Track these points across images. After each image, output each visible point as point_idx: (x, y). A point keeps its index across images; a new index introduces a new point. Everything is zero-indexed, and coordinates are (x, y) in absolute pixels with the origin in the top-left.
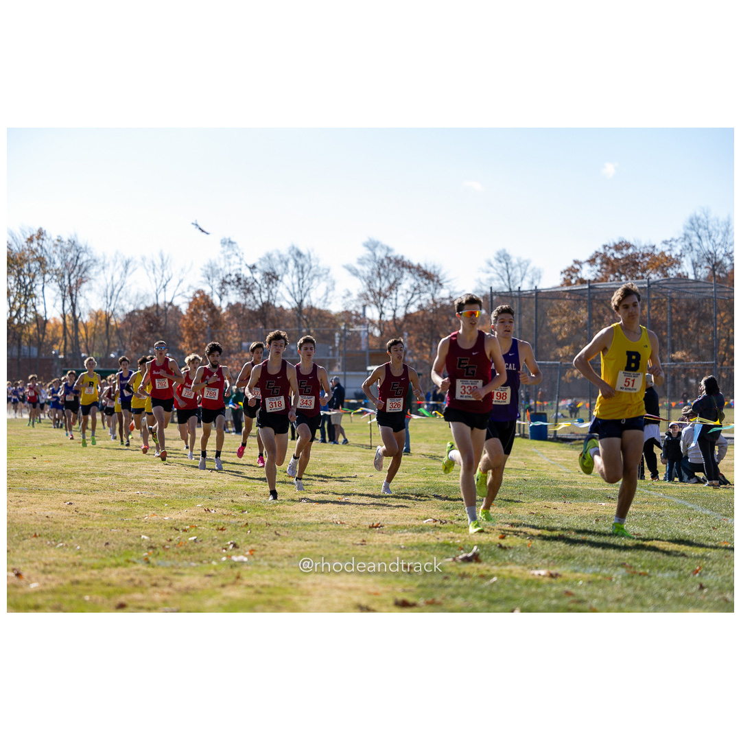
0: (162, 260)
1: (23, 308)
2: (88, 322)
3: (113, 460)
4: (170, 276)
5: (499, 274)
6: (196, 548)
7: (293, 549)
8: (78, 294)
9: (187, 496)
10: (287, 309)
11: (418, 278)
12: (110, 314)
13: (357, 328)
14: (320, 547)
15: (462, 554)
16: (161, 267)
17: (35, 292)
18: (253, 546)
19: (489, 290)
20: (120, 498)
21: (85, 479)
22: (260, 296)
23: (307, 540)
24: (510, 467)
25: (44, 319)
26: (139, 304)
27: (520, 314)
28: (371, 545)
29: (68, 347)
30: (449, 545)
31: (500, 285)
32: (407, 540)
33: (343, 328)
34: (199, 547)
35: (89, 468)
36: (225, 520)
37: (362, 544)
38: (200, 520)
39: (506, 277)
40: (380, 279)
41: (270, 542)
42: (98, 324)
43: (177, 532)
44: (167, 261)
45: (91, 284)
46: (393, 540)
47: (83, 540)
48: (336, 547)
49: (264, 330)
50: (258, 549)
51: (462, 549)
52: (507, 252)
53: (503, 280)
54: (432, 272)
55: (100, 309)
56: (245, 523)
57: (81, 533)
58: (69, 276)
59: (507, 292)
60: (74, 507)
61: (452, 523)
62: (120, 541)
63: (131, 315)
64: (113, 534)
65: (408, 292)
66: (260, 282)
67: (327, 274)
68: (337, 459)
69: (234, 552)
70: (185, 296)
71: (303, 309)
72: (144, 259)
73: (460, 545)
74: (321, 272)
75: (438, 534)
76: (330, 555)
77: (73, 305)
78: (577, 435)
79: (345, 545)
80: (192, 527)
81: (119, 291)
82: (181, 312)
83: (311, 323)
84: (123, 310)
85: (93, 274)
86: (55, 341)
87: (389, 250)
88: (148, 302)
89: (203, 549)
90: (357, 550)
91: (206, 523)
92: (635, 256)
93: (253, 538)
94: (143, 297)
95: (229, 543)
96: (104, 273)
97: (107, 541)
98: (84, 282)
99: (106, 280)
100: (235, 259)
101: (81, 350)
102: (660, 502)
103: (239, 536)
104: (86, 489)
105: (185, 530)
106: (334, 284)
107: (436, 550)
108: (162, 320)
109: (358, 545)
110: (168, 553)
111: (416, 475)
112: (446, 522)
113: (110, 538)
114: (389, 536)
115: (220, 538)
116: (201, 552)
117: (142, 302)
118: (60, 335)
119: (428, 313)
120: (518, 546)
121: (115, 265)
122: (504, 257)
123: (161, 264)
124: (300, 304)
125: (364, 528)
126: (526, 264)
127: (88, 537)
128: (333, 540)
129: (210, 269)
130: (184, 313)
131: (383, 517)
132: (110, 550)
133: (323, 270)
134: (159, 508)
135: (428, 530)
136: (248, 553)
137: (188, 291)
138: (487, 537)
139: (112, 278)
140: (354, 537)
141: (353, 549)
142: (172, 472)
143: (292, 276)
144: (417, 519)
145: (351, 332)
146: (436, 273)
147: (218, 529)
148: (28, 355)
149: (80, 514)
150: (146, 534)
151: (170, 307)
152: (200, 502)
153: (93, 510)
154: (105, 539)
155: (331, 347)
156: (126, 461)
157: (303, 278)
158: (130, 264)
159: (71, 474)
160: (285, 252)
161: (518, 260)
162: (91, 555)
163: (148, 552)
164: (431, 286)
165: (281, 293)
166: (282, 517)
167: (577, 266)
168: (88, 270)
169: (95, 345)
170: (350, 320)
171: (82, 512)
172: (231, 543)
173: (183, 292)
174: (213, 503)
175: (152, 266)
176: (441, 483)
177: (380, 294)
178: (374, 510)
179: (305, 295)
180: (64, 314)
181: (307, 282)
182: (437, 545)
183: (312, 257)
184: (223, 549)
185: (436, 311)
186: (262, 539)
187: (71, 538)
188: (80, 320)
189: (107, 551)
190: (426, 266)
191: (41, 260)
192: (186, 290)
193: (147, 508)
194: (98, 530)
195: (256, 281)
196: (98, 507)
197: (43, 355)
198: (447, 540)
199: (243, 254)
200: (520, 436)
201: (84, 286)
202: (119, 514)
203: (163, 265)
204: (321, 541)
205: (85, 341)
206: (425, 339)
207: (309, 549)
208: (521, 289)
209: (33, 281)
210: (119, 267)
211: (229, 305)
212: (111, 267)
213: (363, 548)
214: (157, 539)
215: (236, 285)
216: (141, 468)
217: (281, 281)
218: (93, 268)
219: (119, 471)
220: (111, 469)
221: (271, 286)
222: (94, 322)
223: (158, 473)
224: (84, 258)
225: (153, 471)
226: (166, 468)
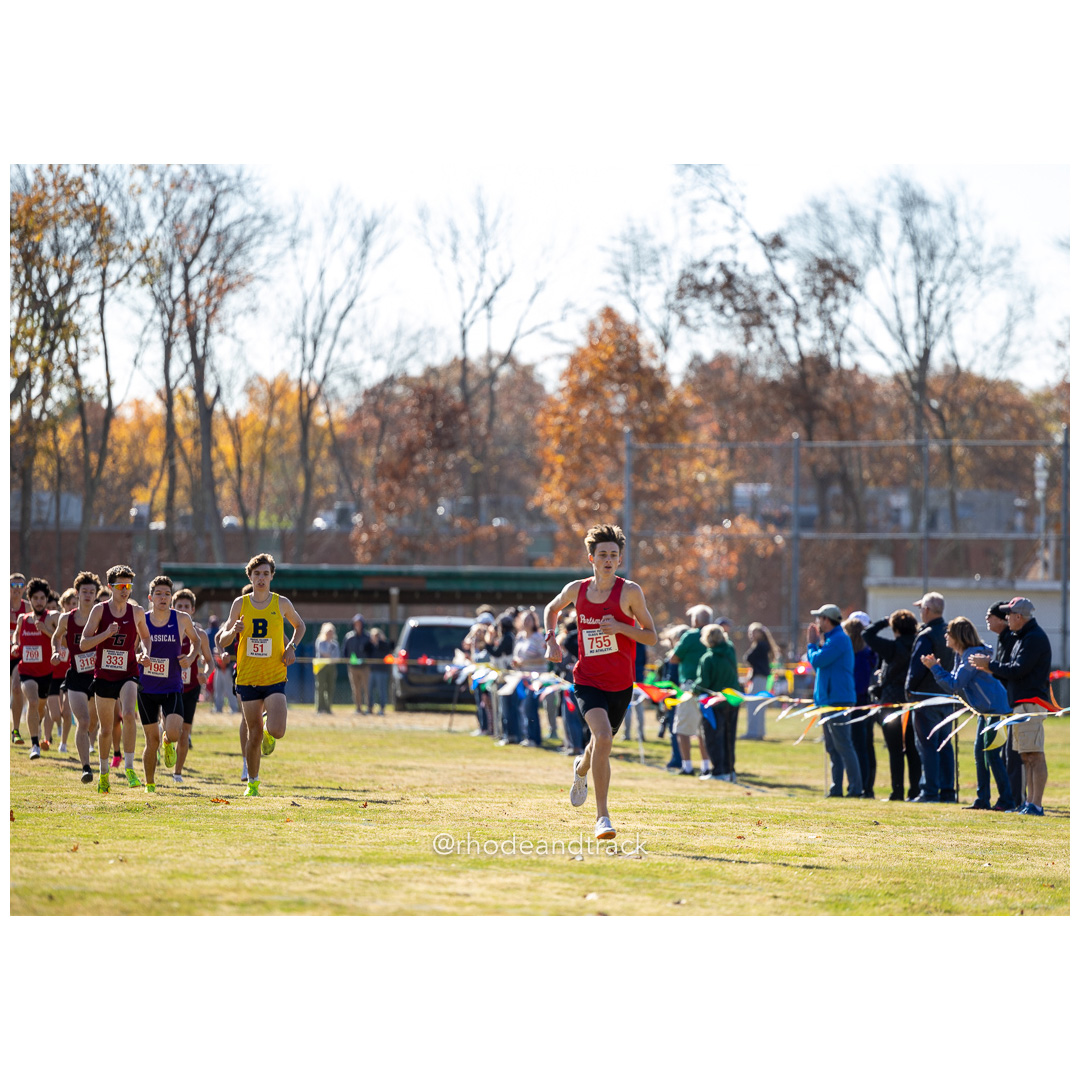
0: (482, 217)
1: (37, 371)
2: (244, 414)
3: (323, 858)
4: (506, 269)
8: (214, 328)
10: (878, 378)
12: (313, 391)
16: (479, 241)
17: (77, 319)
22: (796, 336)
25: (105, 404)
26: (404, 360)
29: (180, 494)
33: (1058, 438)
35: (248, 883)
42: (276, 421)
44: (496, 222)
45: (254, 294)
49: (806, 444)
55: (283, 372)
58: (187, 265)
63: (378, 397)
66: (795, 291)
67: (1005, 263)
68: (1039, 862)
70: (550, 336)
71: (931, 375)
72: (423, 214)
74: (985, 258)
77: (199, 363)
81: (342, 317)
82: (540, 388)
83: (951, 427)
84: (355, 379)
85: (259, 262)
86: (139, 476)
88: (434, 351)
94: (416, 338)
96: (296, 258)
98: (232, 288)
99: (302, 282)
101: (220, 505)
108: (481, 407)
117: (412, 354)
118: (155, 456)
123: (476, 230)
124: (925, 358)
129: (628, 248)
133: (995, 251)
139: (321, 275)
142: (512, 899)
148: (52, 518)
151: (505, 371)
155: (1019, 502)
156: (364, 861)
157: (930, 277)
158: (377, 230)
159: (192, 901)
165: (861, 327)
168: (245, 247)
169: (266, 489)
173: (549, 322)
175: (449, 239)
179: (938, 333)
180: (169, 391)
188: (218, 408)
191: (97, 219)
195: (784, 287)
197: (101, 521)
199: (744, 197)
201: (233, 302)
203: (484, 234)
205: (234, 475)
209: (70, 281)
211: (695, 362)
215: (719, 299)
216: (412, 886)
217: (859, 288)
218: (259, 243)
219: (344, 894)
220: (318, 886)
221: (830, 302)
222: (264, 418)
223: (467, 900)
224: (233, 211)
225: (451, 895)
226: (492, 887)
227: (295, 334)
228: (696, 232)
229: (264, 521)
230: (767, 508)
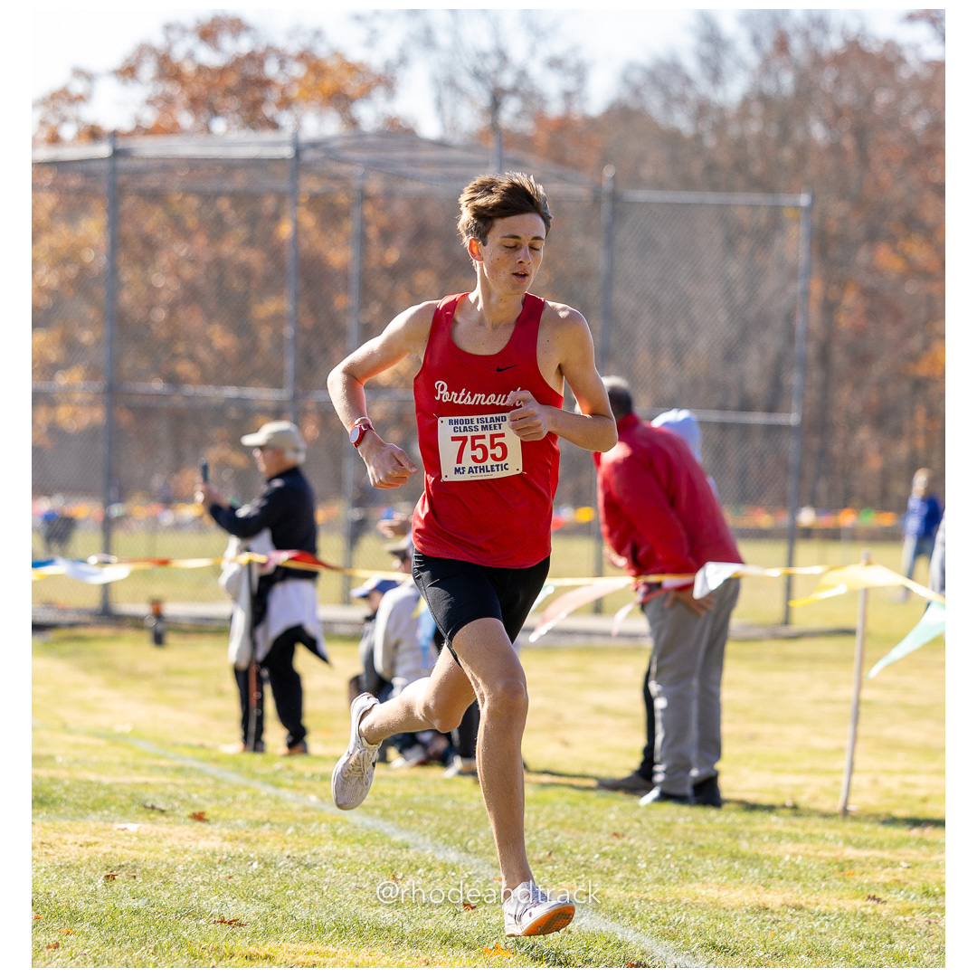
78: (64, 610)
92: (255, 58)
102: (306, 822)
167: (78, 87)
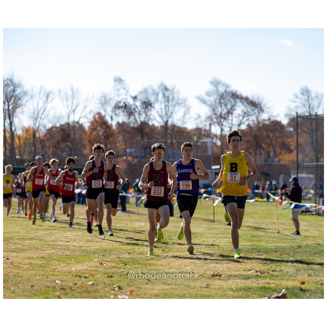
0: (73, 92)
2: (21, 134)
3: (37, 229)
4: (78, 103)
5: (302, 104)
6: (93, 289)
7: (159, 290)
8: (14, 116)
9: (87, 254)
10: (158, 127)
11: (247, 106)
12: (36, 129)
13: (205, 140)
14: (178, 289)
15: (275, 294)
18: (132, 288)
19: (295, 115)
20: (42, 255)
21: (18, 242)
22: (140, 117)
23: (169, 285)
24: (309, 235)
26: (55, 124)
27: (317, 131)
28: (212, 288)
29: (7, 152)
30: (266, 288)
31: (303, 111)
32: (237, 285)
33: (195, 139)
34: (95, 289)
35: (21, 234)
36: (113, 270)
37: (207, 288)
38: (96, 270)
39: (307, 106)
40: (221, 107)
41: (143, 285)
42: (28, 136)
43: (80, 278)
44: (76, 93)
45: (23, 109)
46: (228, 285)
47: (16, 284)
48: (189, 289)
49: (141, 141)
50: (135, 290)
51: (275, 291)
52: (309, 88)
53: (305, 107)
54: (257, 102)
55: (30, 126)
56: (127, 273)
57: (15, 279)
58: (8, 102)
59: (308, 116)
60: (10, 261)
61: (268, 273)
62: (41, 284)
63: (50, 131)
64: (37, 280)
65: (239, 115)
66: (139, 108)
67: (184, 102)
69: (119, 292)
70: (87, 118)
71: (168, 127)
72: (60, 91)
73: (273, 288)
74: (180, 101)
75: (258, 281)
76: (184, 294)
77: (11, 123)
79: (195, 288)
80: (90, 275)
81: (42, 114)
82: (84, 128)
83: (173, 137)
84: (45, 127)
85: (24, 102)
87: (227, 86)
88: (62, 121)
89: (97, 290)
90: (203, 291)
91: (100, 273)
93: (132, 283)
94: (58, 118)
95: (116, 286)
96: (32, 101)
97: (32, 284)
98: (18, 107)
99: (33, 106)
100: (122, 92)
101: (16, 154)
103: (122, 281)
104: (18, 249)
105: (86, 277)
106: (189, 109)
107: (257, 292)
108: (72, 133)
109: (204, 288)
110: (74, 293)
111: (244, 241)
112: (264, 273)
113: (35, 282)
114: (225, 282)
115: (110, 282)
116: (96, 293)
117: (58, 121)
119: (254, 130)
120: (313, 289)
121: (39, 95)
122: (306, 92)
124: (166, 123)
125: (208, 276)
126: (321, 97)
127: (19, 282)
128: (187, 285)
129: (103, 99)
130: (87, 128)
131: (222, 269)
132: (34, 290)
133: (182, 100)
134: (68, 262)
135: (252, 278)
136: (128, 293)
137: (90, 114)
138: (292, 283)
139: (38, 104)
140: (201, 283)
141: (200, 291)
142: (78, 237)
143: (161, 104)
144: (244, 270)
145: (201, 142)
146: (260, 103)
147: (108, 277)
149: (14, 266)
150: (59, 280)
151: (77, 125)
152: (96, 258)
153: (23, 263)
154: (31, 283)
157: (168, 105)
158: (50, 95)
159: (9, 238)
160: (156, 87)
161: (316, 93)
162: (21, 294)
163: (60, 292)
164: (256, 111)
165: (153, 115)
166: (152, 268)
168: (21, 99)
169: (26, 150)
170: (201, 134)
171: (15, 265)
172: (117, 286)
173: (87, 115)
174: (105, 259)
175: (65, 96)
176: (261, 246)
177: (221, 116)
178: (215, 264)
179: (170, 117)
181: (171, 108)
182: (258, 288)
183: (175, 91)
184: (111, 290)
185: (259, 128)
186: (138, 283)
187: (8, 282)
188: (15, 133)
189: (32, 291)
190: (253, 97)
192: (88, 113)
193: (60, 262)
194: (26, 277)
195: (137, 107)
196: (27, 261)
198: (264, 284)
199: (128, 88)
200: (316, 214)
201: (18, 110)
202: (41, 266)
203: (73, 97)
204: (179, 285)
205: (19, 147)
206: (252, 148)
207: (170, 291)
208: (318, 114)
210: (42, 98)
211: (118, 123)
212: (37, 97)
213: (208, 290)
214: (67, 283)
215: (123, 109)
216: (56, 235)
217: (153, 107)
218: (24, 98)
219: (41, 237)
220: (36, 235)
221: (147, 110)
222: (25, 135)
223: (68, 238)
224: (18, 91)
225: (64, 237)
226: (73, 235)
227: (32, 117)
228: (118, 95)
229: (26, 157)
230: (133, 154)
